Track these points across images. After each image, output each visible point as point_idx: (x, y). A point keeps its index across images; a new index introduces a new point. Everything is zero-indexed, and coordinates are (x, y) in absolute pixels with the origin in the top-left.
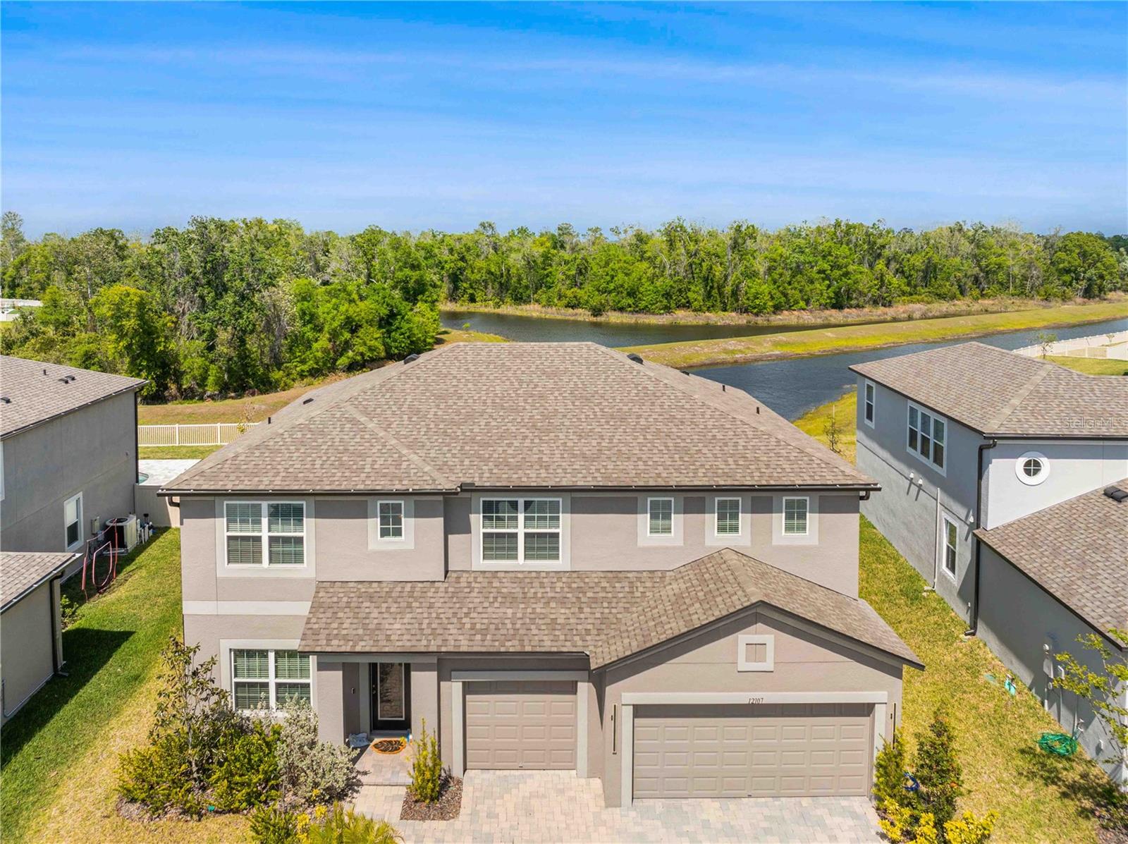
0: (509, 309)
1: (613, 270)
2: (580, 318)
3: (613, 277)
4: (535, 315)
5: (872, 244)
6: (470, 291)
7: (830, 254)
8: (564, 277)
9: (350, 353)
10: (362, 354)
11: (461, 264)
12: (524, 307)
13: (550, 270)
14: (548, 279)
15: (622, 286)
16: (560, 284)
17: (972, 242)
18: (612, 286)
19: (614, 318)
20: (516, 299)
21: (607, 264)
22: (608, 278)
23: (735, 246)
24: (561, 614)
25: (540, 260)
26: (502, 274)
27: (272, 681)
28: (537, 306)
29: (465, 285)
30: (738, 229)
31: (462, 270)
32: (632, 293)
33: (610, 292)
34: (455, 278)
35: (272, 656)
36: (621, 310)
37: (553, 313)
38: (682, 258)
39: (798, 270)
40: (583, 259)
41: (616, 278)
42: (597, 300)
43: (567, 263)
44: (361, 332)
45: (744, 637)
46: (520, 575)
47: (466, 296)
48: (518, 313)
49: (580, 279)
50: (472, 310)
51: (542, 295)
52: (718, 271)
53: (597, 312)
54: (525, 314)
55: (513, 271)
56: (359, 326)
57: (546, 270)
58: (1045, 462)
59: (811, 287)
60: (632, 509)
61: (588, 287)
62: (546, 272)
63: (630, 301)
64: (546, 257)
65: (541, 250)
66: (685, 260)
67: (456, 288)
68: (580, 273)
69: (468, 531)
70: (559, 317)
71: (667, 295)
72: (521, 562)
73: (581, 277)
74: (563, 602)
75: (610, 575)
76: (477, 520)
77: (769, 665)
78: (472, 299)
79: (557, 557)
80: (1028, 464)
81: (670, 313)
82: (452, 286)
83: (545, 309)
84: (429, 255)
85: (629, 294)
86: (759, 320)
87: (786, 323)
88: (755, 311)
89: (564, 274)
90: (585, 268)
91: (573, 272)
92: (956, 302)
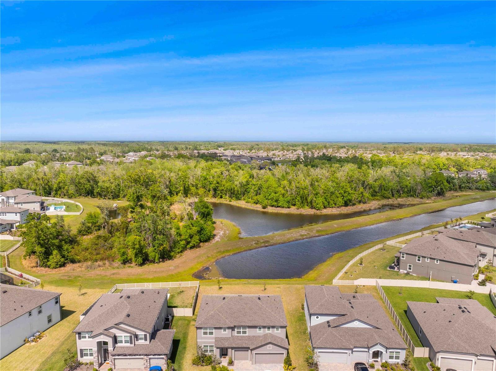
0: (234, 203)
1: (270, 191)
2: (259, 209)
3: (270, 195)
4: (243, 206)
5: (360, 181)
6: (220, 194)
8: (253, 191)
10: (194, 244)
11: (217, 185)
12: (239, 201)
13: (249, 187)
14: (248, 190)
15: (273, 198)
16: (252, 194)
18: (270, 197)
19: (270, 210)
20: (237, 198)
21: (268, 188)
22: (268, 194)
23: (312, 185)
25: (245, 184)
26: (232, 189)
28: (244, 202)
29: (219, 192)
30: (312, 179)
31: (217, 187)
32: (276, 201)
33: (269, 200)
34: (215, 190)
36: (272, 206)
37: (249, 206)
38: (294, 188)
39: (332, 193)
40: (260, 184)
42: (266, 202)
43: (254, 185)
44: (193, 238)
45: (268, 346)
47: (219, 196)
48: (237, 205)
49: (259, 191)
50: (221, 202)
51: (246, 197)
52: (306, 192)
53: (264, 208)
54: (239, 205)
55: (236, 189)
56: (193, 236)
59: (337, 199)
60: (256, 328)
61: (261, 196)
62: (247, 187)
63: (276, 203)
64: (247, 182)
65: (246, 180)
67: (215, 193)
68: (259, 189)
70: (252, 208)
71: (288, 202)
72: (241, 335)
76: (236, 329)
78: (221, 197)
80: (317, 317)
81: (289, 208)
82: (214, 192)
83: (247, 204)
84: (206, 179)
85: (275, 201)
86: (318, 212)
87: (327, 213)
88: (317, 209)
89: (253, 190)
90: (261, 188)
91: (257, 189)
92: (390, 200)
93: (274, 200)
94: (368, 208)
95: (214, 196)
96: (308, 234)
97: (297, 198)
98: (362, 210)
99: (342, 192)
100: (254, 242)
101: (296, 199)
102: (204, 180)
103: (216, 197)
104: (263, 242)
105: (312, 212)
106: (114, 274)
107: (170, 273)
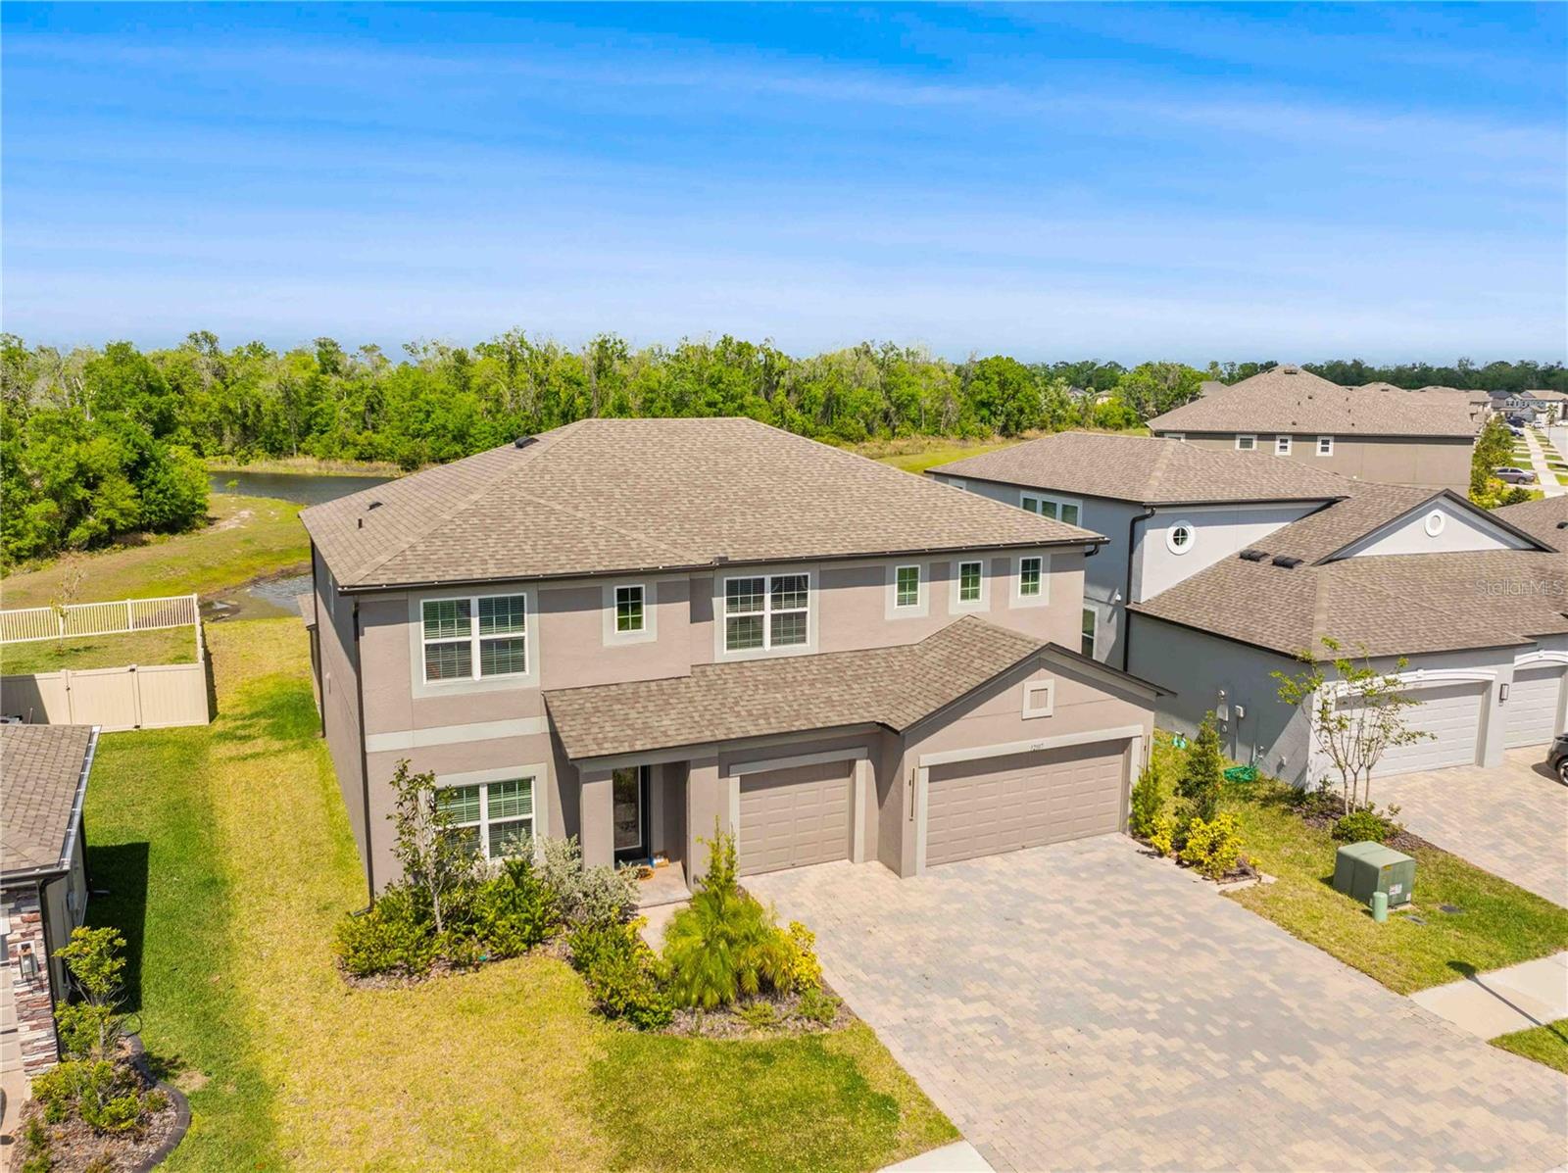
0: (263, 465)
1: (428, 403)
2: (383, 472)
3: (428, 414)
4: (311, 471)
5: (768, 368)
7: (720, 380)
8: (348, 416)
9: (91, 521)
10: (110, 522)
11: (176, 398)
12: (287, 461)
13: (322, 405)
14: (319, 420)
15: (444, 427)
16: (342, 426)
17: (881, 366)
18: (428, 427)
20: (272, 451)
21: (414, 395)
22: (422, 416)
23: (601, 370)
24: (834, 693)
25: (304, 391)
26: (247, 412)
27: (485, 822)
28: (309, 460)
30: (602, 346)
32: (459, 437)
33: (426, 436)
35: (484, 791)
37: (338, 468)
38: (528, 386)
40: (374, 388)
41: (433, 416)
42: (405, 449)
43: (348, 396)
44: (104, 487)
45: (1030, 683)
46: (767, 663)
48: (282, 470)
49: (371, 418)
51: (313, 443)
52: (581, 404)
53: (410, 464)
54: (294, 471)
55: (266, 406)
56: (99, 478)
57: (313, 406)
58: (1190, 530)
60: (878, 579)
61: (388, 429)
62: (314, 409)
63: (455, 446)
64: (315, 387)
66: (532, 389)
68: (372, 410)
69: (711, 618)
70: (350, 474)
72: (767, 648)
73: (374, 416)
74: (827, 682)
75: (859, 654)
76: (720, 603)
77: (1048, 711)
79: (804, 640)
80: (1177, 533)
83: (323, 463)
85: (454, 438)
89: (347, 410)
90: (380, 403)
91: (361, 408)
93: (448, 437)
99: (718, 397)
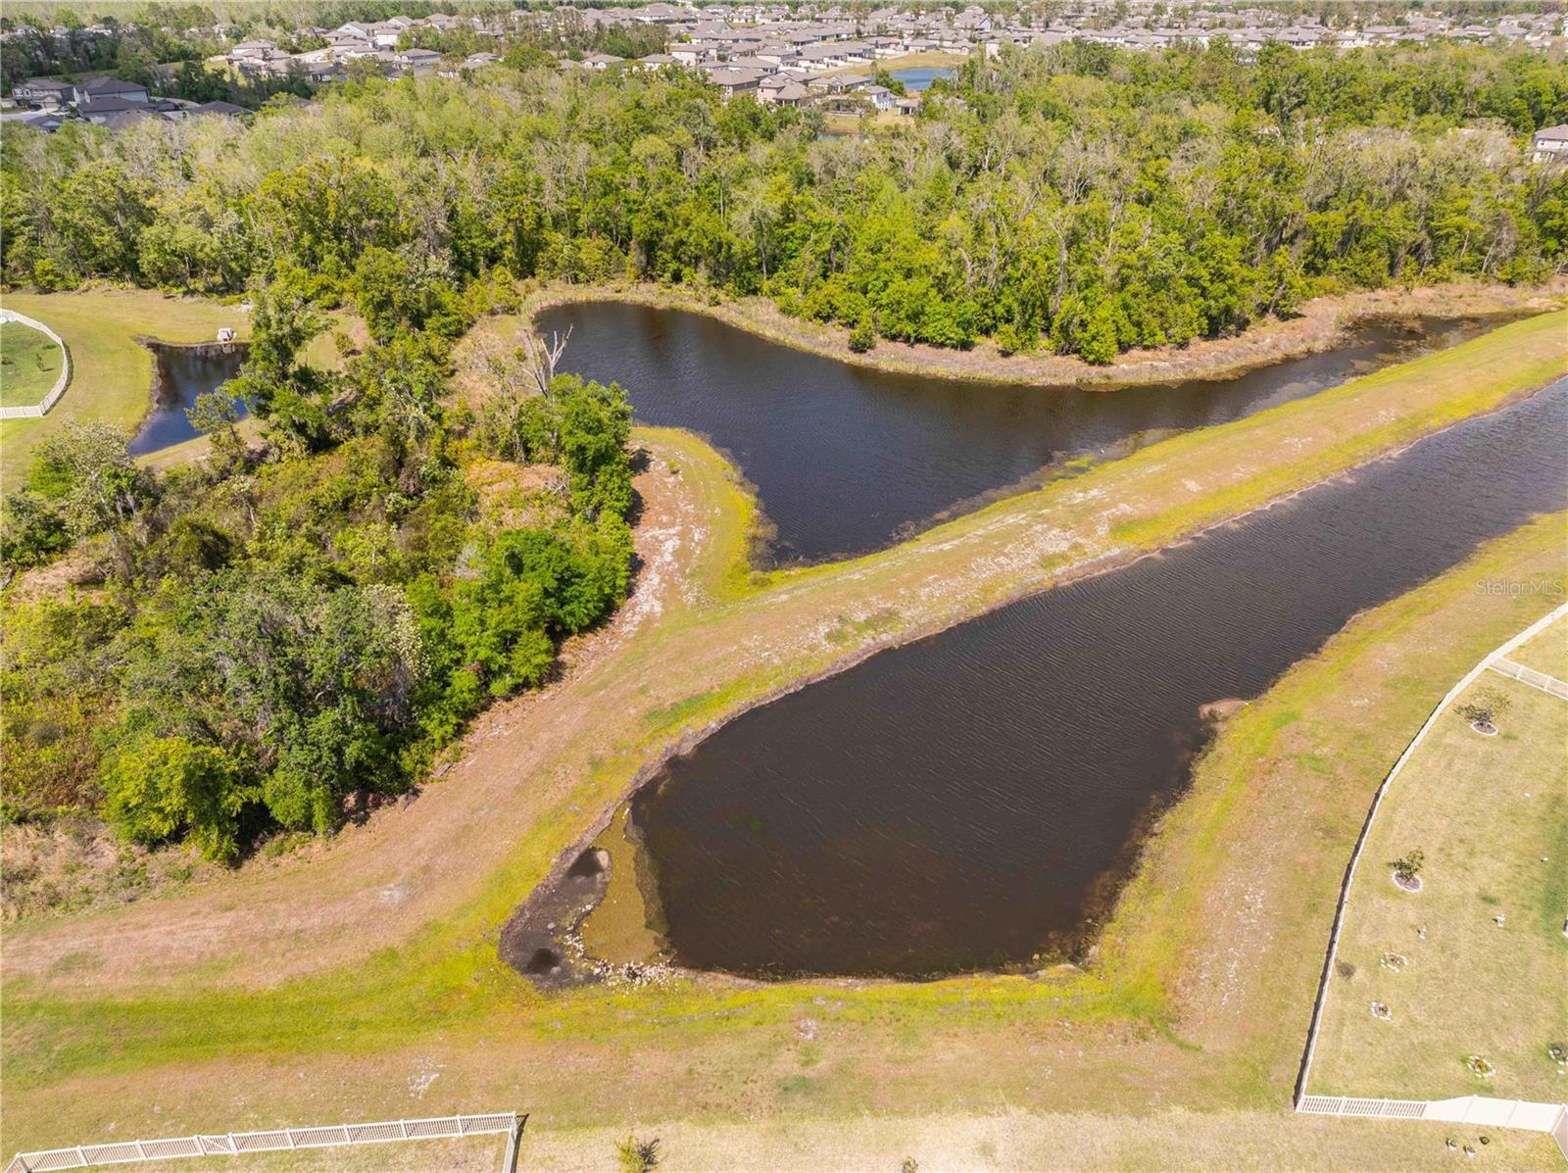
0: (732, 311)
1: (887, 270)
2: (836, 354)
3: (886, 284)
4: (770, 333)
6: (673, 266)
8: (812, 258)
11: (658, 225)
13: (793, 228)
15: (899, 303)
16: (806, 269)
18: (884, 297)
19: (885, 356)
20: (742, 286)
21: (878, 246)
22: (880, 284)
25: (776, 217)
26: (720, 247)
28: (771, 309)
29: (665, 256)
31: (659, 234)
32: (915, 317)
33: (881, 307)
34: (650, 247)
36: (895, 338)
37: (795, 333)
38: (991, 256)
39: (1160, 283)
40: (842, 227)
42: (861, 315)
43: (815, 228)
47: (668, 275)
48: (745, 324)
49: (837, 257)
50: (676, 303)
51: (780, 280)
53: (860, 348)
54: (754, 328)
55: (737, 245)
59: (1178, 309)
62: (786, 232)
63: (910, 327)
64: (786, 210)
65: (780, 201)
66: (996, 260)
67: (652, 259)
68: (837, 247)
71: (966, 324)
73: (839, 254)
78: (677, 278)
81: (966, 346)
82: (643, 258)
83: (785, 320)
84: (609, 188)
85: (908, 316)
86: (1095, 375)
87: (1132, 380)
88: (1091, 358)
89: (813, 252)
90: (845, 240)
91: (827, 247)
92: (1380, 293)
93: (902, 314)
94: (1303, 347)
95: (648, 273)
96: (1075, 547)
97: (1004, 301)
98: (1278, 355)
100: (823, 629)
101: (998, 301)
102: (605, 194)
103: (653, 279)
104: (869, 623)
105: (1069, 371)
106: (68, 965)
107: (381, 940)
